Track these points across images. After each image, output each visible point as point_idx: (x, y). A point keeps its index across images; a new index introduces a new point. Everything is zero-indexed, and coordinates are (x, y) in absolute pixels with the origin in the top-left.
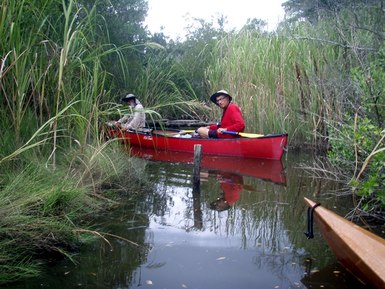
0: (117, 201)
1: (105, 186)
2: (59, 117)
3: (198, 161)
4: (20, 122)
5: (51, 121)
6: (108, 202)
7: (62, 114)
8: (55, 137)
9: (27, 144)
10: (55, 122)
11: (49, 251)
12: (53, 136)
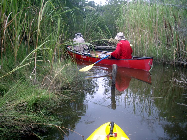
0: (70, 96)
1: (63, 88)
2: (38, 50)
3: (115, 74)
4: (17, 52)
5: (33, 52)
6: (65, 97)
7: (40, 48)
8: (36, 61)
9: (20, 65)
10: (35, 52)
11: (29, 135)
12: (35, 60)
